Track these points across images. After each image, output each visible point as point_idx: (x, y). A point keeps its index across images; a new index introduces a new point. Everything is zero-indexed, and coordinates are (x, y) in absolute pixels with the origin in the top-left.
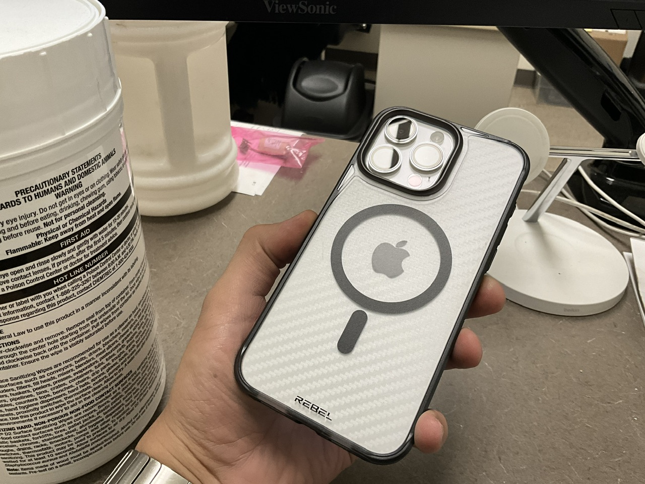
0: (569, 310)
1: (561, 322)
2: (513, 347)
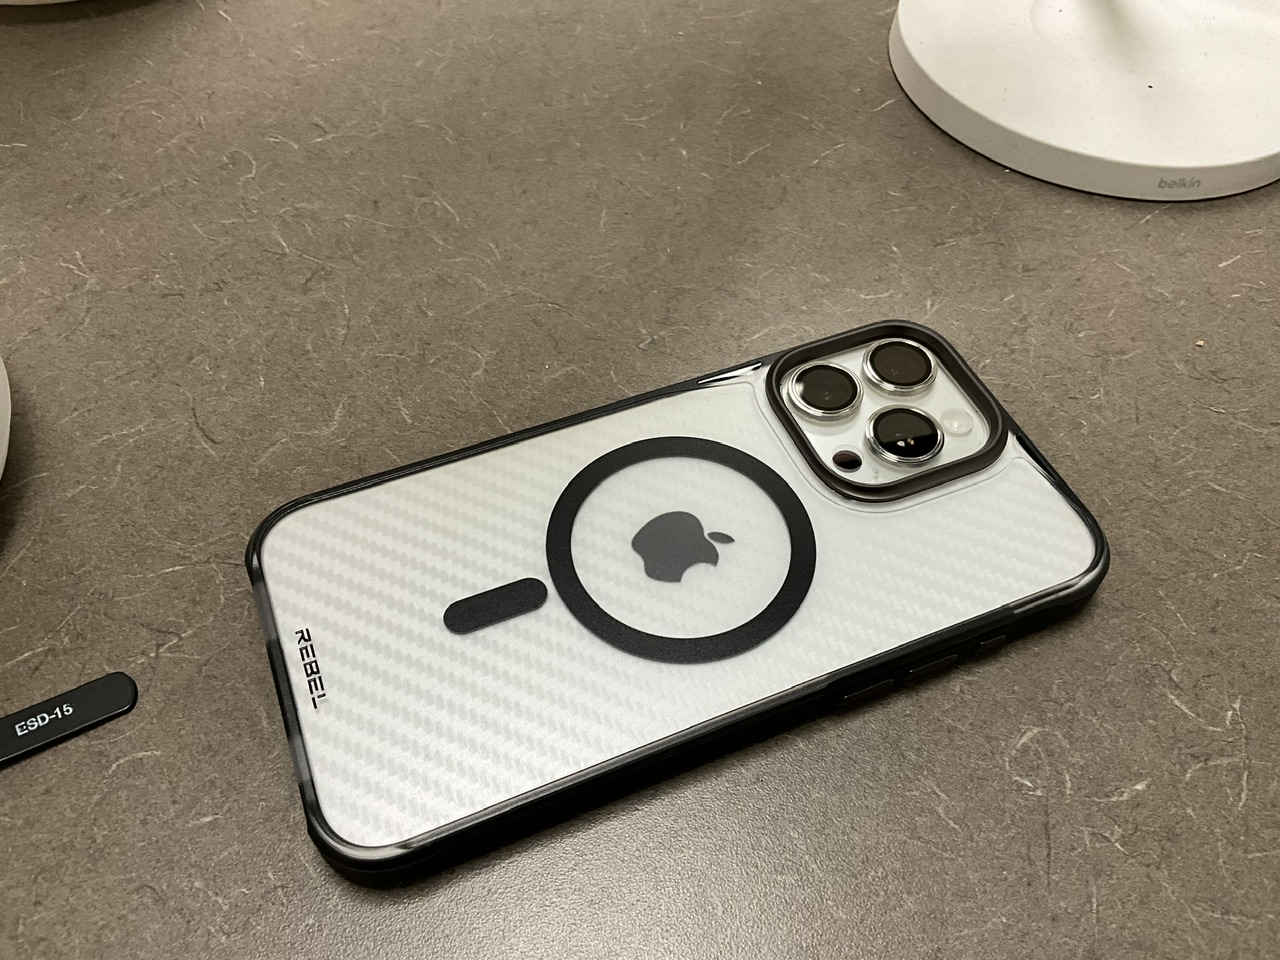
0: (1170, 186)
1: (1149, 217)
2: (1015, 291)
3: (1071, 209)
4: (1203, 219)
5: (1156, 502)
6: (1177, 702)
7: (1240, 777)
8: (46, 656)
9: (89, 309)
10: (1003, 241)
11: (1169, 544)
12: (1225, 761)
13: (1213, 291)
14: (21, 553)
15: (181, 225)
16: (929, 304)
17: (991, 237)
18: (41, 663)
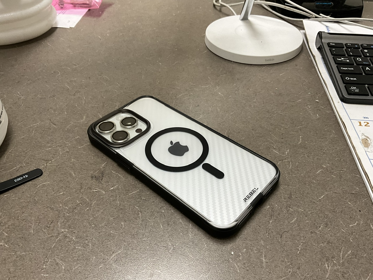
0: (268, 60)
1: (264, 68)
2: (235, 83)
3: (247, 68)
4: (275, 67)
5: (268, 118)
6: (275, 151)
7: (289, 163)
8: (20, 168)
9: (22, 103)
10: (233, 75)
11: (272, 124)
12: (286, 160)
13: (279, 79)
14: (12, 149)
15: (43, 85)
16: (217, 87)
17: (230, 74)
18: (19, 169)
